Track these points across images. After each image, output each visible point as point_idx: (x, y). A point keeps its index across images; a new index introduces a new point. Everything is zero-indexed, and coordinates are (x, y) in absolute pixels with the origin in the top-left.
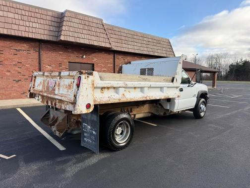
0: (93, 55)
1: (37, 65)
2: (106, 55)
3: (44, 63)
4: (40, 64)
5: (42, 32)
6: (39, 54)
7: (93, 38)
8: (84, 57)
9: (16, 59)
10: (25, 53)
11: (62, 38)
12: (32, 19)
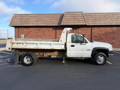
0: (79, 29)
1: (55, 35)
2: (86, 28)
3: (58, 34)
4: (56, 35)
5: (56, 23)
6: (56, 31)
7: (76, 22)
8: (74, 30)
9: (49, 34)
10: (51, 31)
11: (62, 24)
12: (53, 19)
